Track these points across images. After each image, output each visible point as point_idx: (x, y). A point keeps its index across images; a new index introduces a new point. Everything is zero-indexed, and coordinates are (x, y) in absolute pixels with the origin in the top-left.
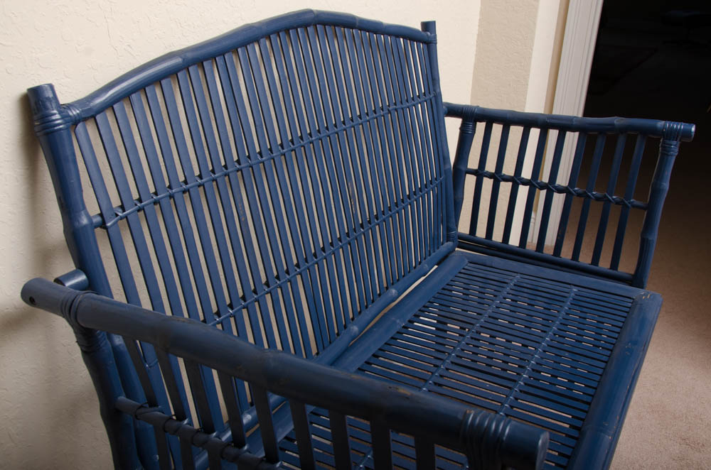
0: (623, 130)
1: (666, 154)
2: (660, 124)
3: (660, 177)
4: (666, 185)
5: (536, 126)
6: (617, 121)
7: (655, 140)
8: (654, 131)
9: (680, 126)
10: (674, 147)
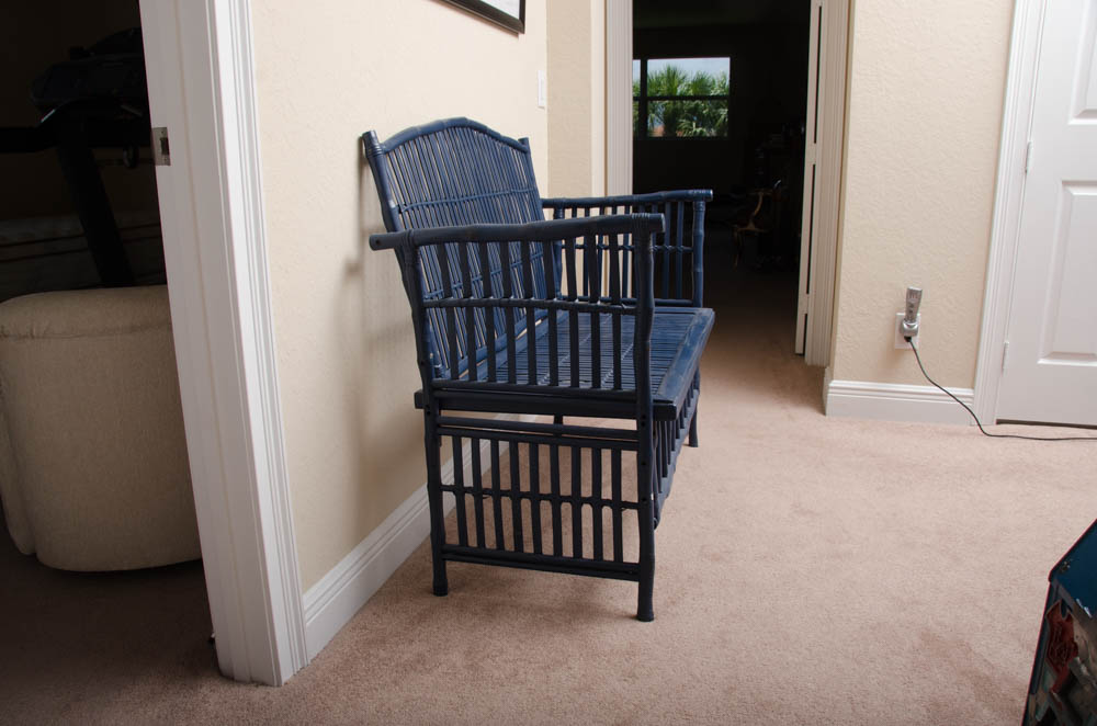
0: (668, 199)
1: (698, 211)
2: (690, 192)
3: (697, 227)
4: (702, 231)
5: (609, 205)
6: (663, 194)
7: (689, 204)
8: (688, 196)
9: (704, 191)
10: (702, 205)
